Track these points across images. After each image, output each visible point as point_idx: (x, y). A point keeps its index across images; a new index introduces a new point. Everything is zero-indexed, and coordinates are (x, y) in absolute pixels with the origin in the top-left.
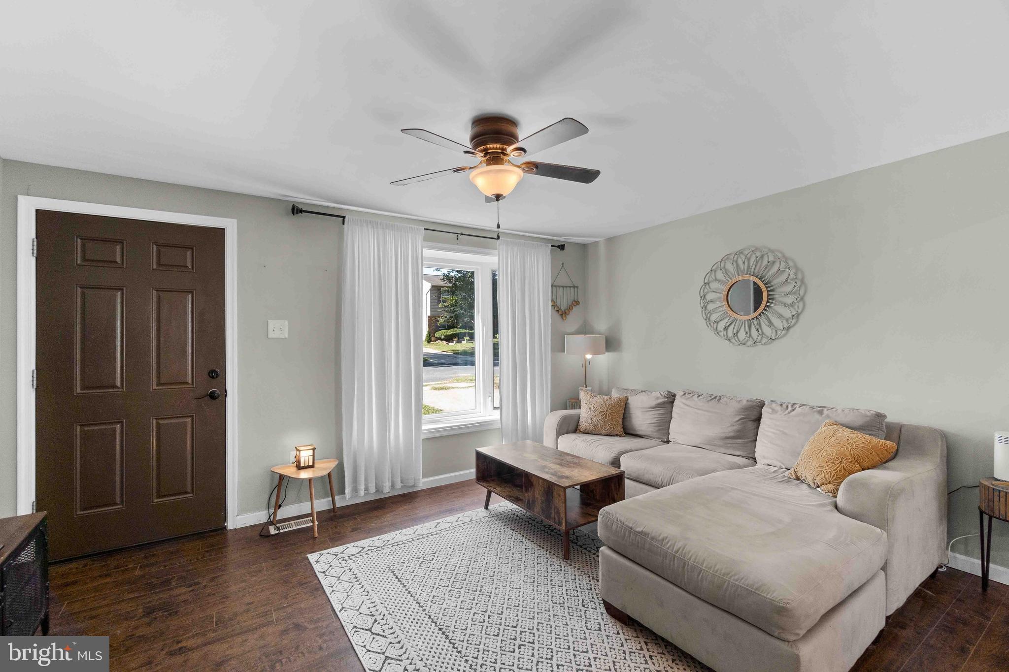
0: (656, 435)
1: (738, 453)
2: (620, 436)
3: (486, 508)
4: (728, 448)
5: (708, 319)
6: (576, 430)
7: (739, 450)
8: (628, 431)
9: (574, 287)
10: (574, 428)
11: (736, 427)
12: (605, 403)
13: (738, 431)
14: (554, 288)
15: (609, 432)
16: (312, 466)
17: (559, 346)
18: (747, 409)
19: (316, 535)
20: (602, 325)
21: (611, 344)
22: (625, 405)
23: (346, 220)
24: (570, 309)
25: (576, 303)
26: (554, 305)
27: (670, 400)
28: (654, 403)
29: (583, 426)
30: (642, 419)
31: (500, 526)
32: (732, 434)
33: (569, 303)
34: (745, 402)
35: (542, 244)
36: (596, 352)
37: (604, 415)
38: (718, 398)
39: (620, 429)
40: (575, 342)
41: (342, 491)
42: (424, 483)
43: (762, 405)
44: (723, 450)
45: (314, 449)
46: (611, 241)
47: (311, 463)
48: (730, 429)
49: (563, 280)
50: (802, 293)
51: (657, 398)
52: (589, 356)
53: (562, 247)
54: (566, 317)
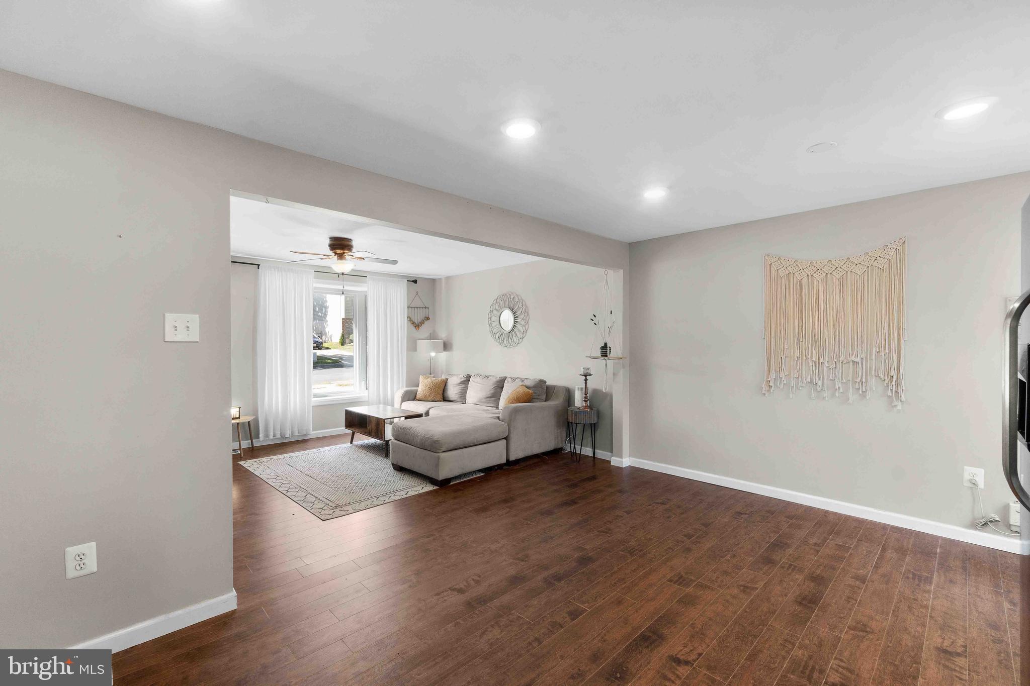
0: (459, 400)
1: (492, 405)
2: (440, 401)
3: (351, 442)
4: (488, 403)
5: (491, 331)
6: (414, 399)
7: (493, 404)
8: (445, 399)
9: (426, 308)
10: (413, 398)
11: (492, 392)
12: (432, 382)
13: (493, 394)
14: (410, 309)
15: (433, 399)
16: (239, 418)
17: (412, 347)
18: (498, 382)
19: (242, 456)
20: (443, 335)
21: (446, 346)
22: (445, 383)
23: (260, 266)
24: (422, 323)
25: (428, 319)
26: (410, 319)
27: (468, 378)
28: (459, 381)
29: (418, 397)
30: (453, 391)
31: (357, 449)
32: (490, 395)
33: (422, 318)
34: (498, 378)
35: (400, 279)
36: (437, 352)
37: (431, 389)
38: (487, 377)
39: (440, 397)
40: (423, 345)
41: (258, 437)
42: (313, 434)
43: (506, 378)
44: (486, 404)
45: (239, 408)
46: (448, 278)
47: (238, 416)
48: (489, 393)
49: (418, 303)
50: (527, 319)
51: (461, 378)
52: (433, 354)
53: (415, 282)
54: (419, 328)
